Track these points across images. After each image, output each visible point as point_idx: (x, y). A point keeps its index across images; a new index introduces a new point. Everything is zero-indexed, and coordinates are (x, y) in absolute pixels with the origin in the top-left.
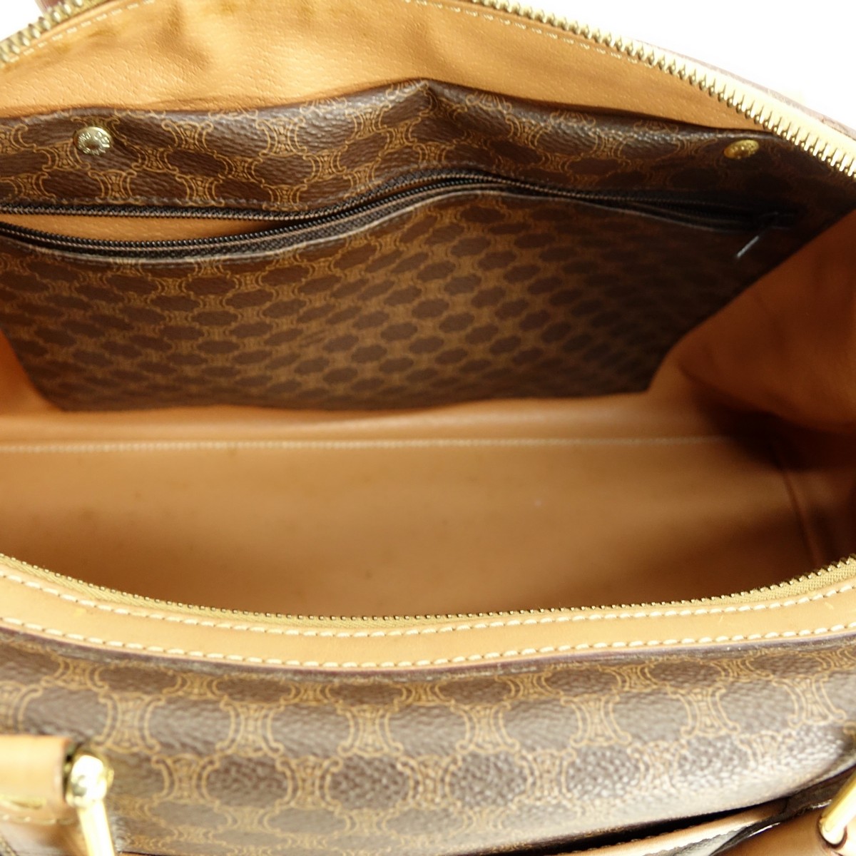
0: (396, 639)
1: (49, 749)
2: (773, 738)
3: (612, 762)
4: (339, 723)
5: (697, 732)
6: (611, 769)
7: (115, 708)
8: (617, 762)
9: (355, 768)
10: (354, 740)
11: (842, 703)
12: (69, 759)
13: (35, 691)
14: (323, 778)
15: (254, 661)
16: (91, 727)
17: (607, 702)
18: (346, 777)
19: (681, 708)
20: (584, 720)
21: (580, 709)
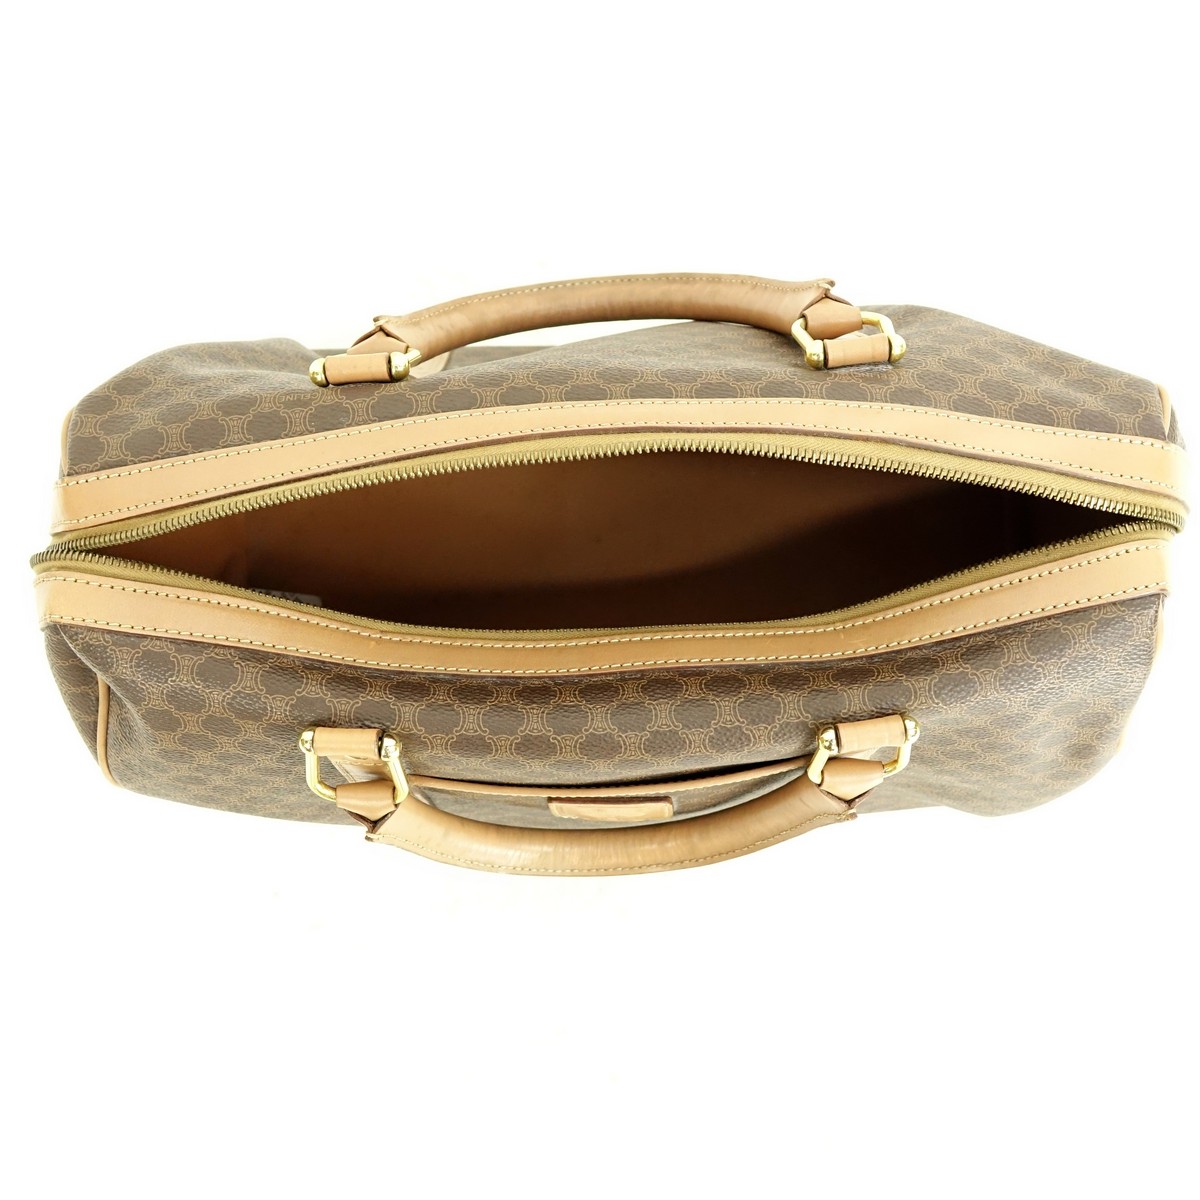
0: (562, 648)
1: (371, 735)
2: (766, 728)
3: (670, 739)
4: (518, 716)
5: (720, 724)
6: (670, 742)
7: (399, 711)
8: (673, 739)
9: (529, 740)
10: (527, 726)
11: (811, 710)
12: (381, 739)
13: (358, 703)
14: (511, 745)
15: (474, 671)
16: (389, 721)
17: (672, 705)
18: (524, 744)
19: (715, 710)
20: (656, 715)
21: (655, 709)
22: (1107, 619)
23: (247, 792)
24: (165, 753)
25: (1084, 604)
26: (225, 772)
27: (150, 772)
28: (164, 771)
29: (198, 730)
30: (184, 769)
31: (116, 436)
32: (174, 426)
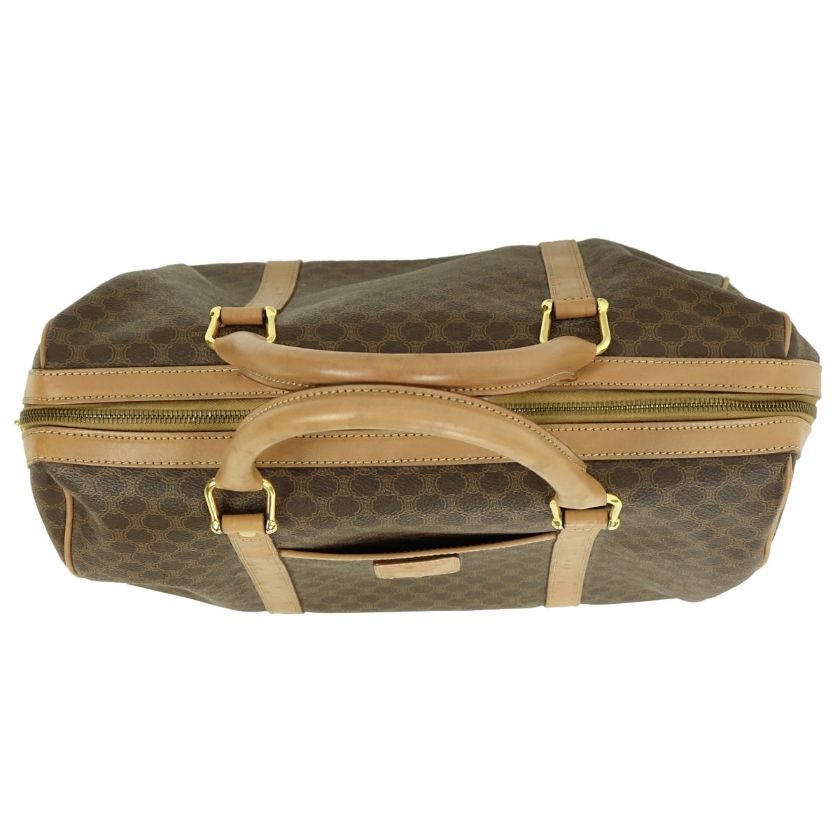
2: (520, 513)
5: (489, 510)
17: (458, 498)
19: (486, 502)
20: (447, 505)
21: (446, 501)
22: (753, 465)
23: (167, 576)
24: (116, 546)
25: (740, 453)
26: (155, 559)
27: (103, 561)
28: (113, 560)
29: (140, 526)
30: (127, 558)
31: (79, 346)
32: (119, 345)
